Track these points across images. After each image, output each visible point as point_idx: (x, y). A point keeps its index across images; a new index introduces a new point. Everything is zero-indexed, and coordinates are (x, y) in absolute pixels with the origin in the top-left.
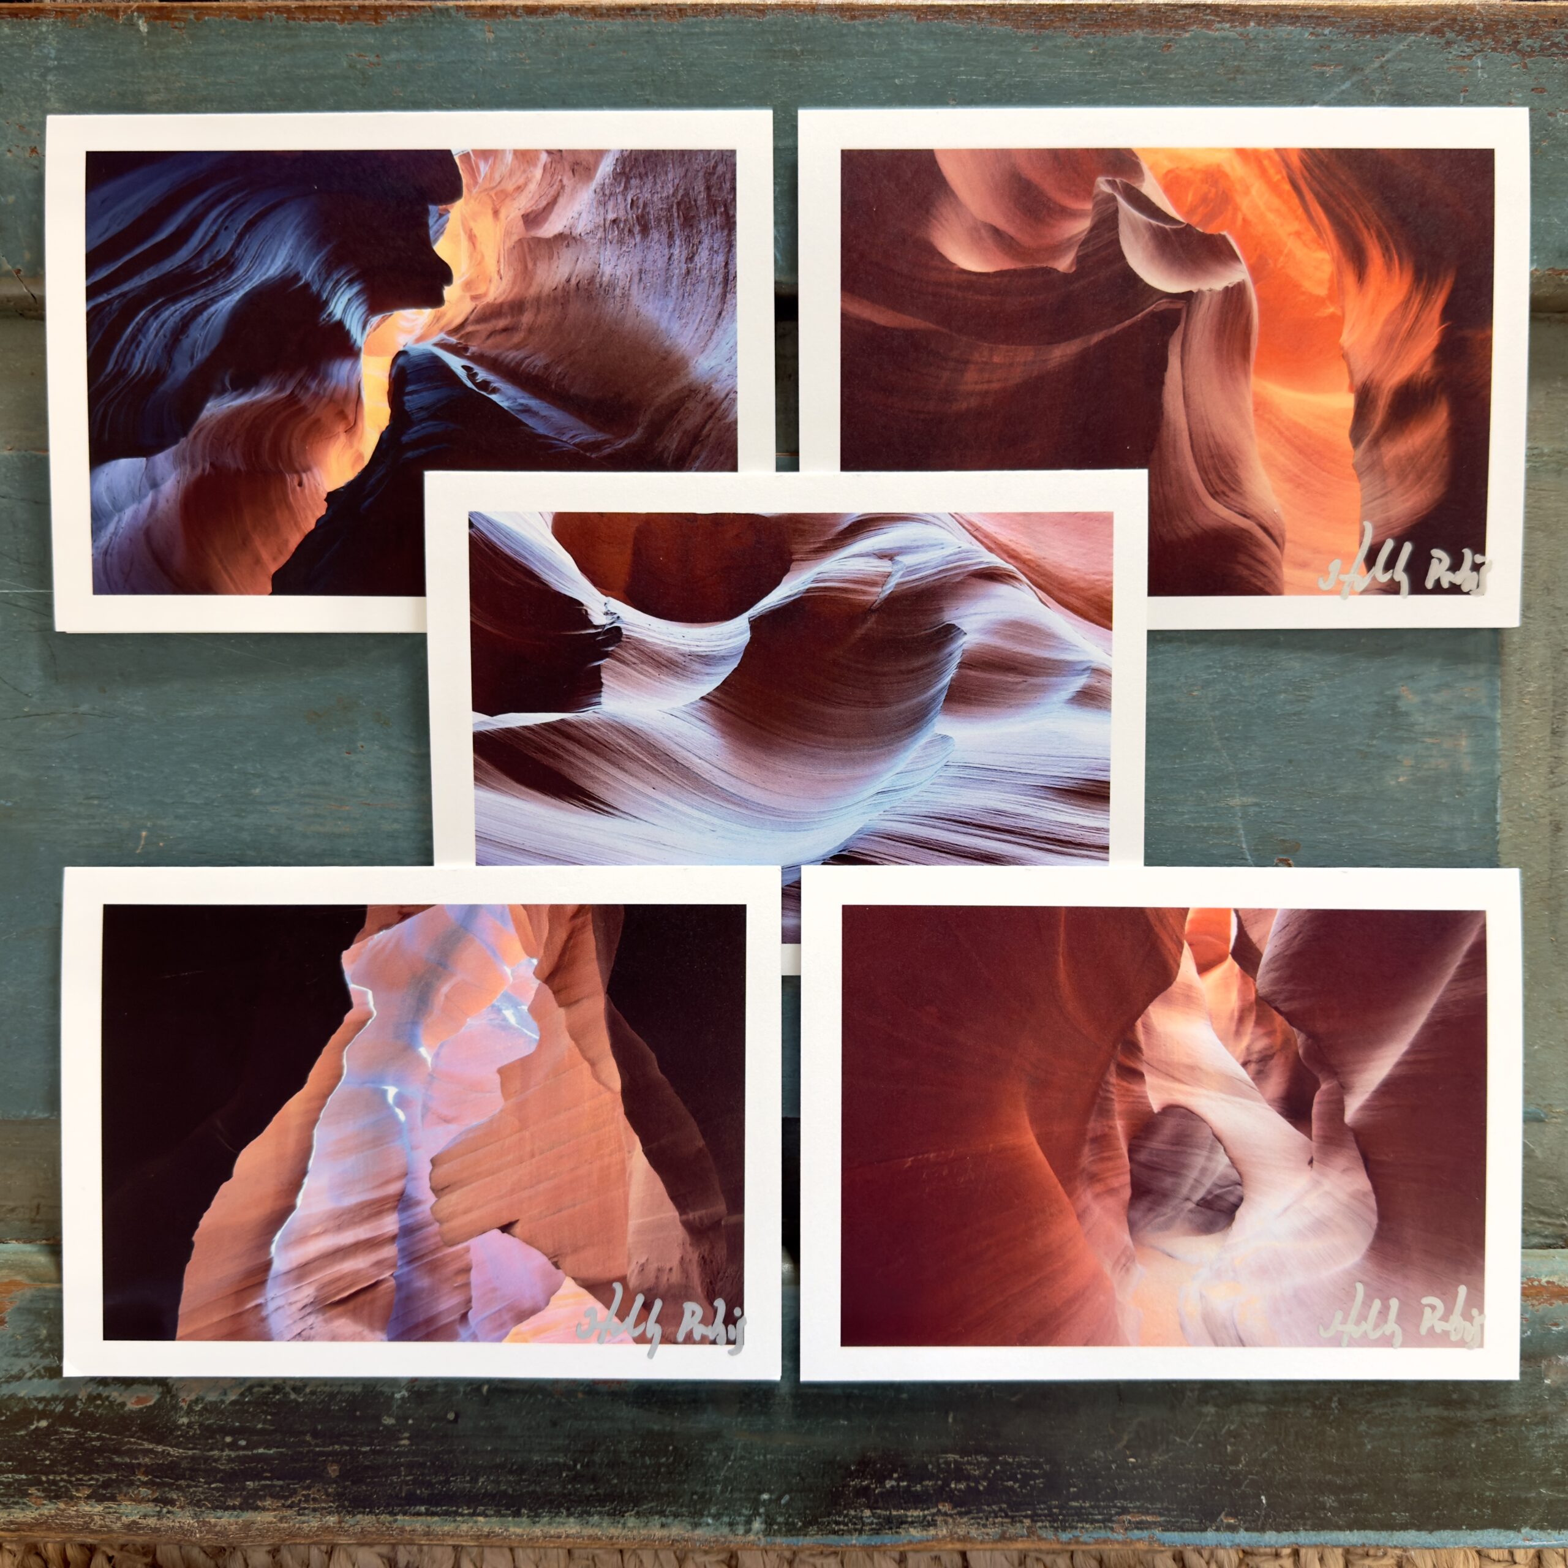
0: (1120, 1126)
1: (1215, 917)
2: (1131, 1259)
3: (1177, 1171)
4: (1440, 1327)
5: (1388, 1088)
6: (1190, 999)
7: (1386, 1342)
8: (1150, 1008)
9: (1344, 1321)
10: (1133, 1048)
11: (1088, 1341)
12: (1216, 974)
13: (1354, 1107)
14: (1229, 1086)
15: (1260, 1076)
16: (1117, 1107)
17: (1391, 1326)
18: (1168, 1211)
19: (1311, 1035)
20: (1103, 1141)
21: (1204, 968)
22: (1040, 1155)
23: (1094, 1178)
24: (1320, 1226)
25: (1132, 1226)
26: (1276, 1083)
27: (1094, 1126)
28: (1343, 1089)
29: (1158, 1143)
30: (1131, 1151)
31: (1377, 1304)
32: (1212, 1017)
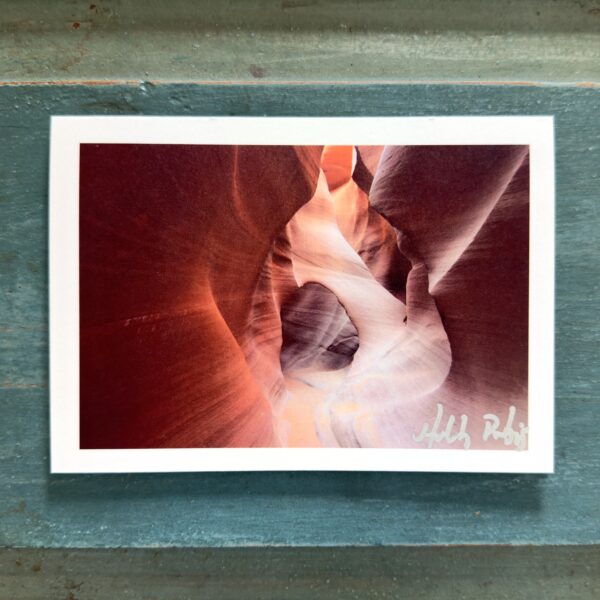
0: (275, 297)
1: (341, 152)
2: (282, 387)
3: (313, 326)
4: (497, 435)
5: (459, 268)
6: (323, 209)
7: (460, 445)
8: (296, 215)
9: (430, 429)
10: (284, 242)
11: (253, 444)
12: (342, 191)
13: (435, 281)
14: (350, 268)
15: (370, 261)
16: (273, 283)
17: (463, 434)
18: (307, 354)
19: (406, 233)
20: (263, 307)
21: (333, 187)
22: (219, 317)
23: (257, 332)
24: (412, 364)
25: (283, 364)
26: (382, 265)
27: (257, 297)
28: (427, 269)
29: (301, 307)
30: (283, 313)
31: (452, 419)
32: (339, 221)
